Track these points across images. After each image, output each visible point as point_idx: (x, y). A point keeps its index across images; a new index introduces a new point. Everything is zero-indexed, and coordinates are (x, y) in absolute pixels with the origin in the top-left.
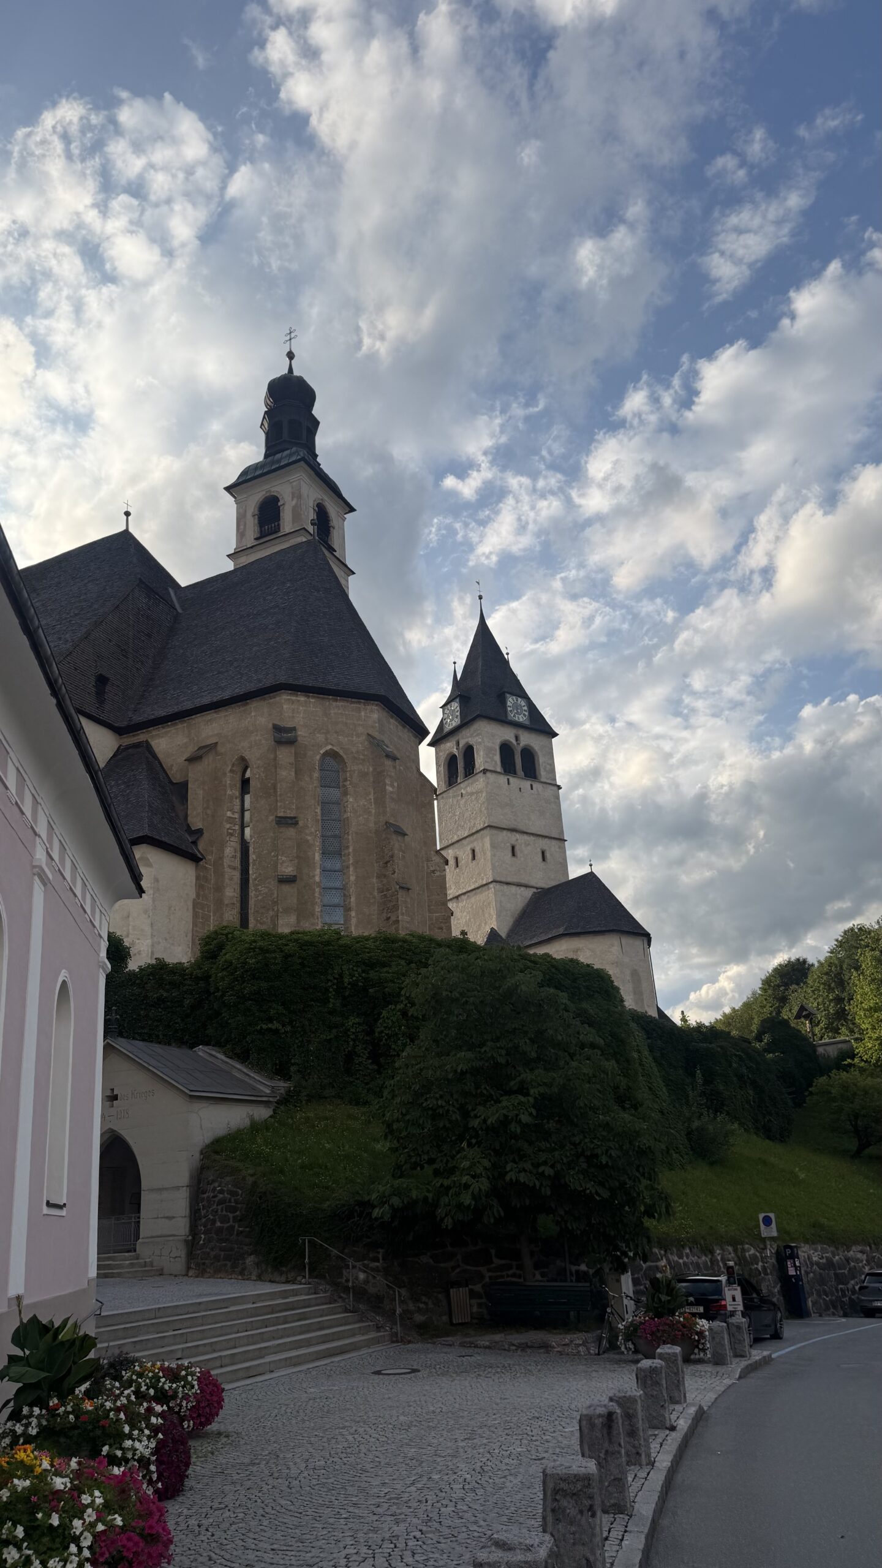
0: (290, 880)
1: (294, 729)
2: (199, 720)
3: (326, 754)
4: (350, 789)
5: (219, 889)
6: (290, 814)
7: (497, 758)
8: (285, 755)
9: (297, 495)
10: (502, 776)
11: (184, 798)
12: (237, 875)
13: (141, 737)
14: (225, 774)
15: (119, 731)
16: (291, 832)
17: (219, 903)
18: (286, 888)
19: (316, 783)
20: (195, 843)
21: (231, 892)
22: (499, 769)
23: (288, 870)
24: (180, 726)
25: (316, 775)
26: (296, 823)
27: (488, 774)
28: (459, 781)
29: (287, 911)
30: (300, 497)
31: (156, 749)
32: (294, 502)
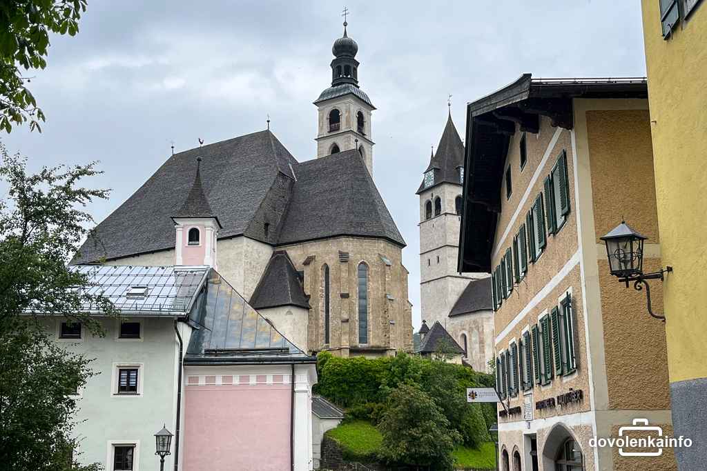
0: (347, 321)
1: (348, 253)
2: (308, 245)
3: (361, 263)
4: (371, 279)
5: (317, 319)
6: (346, 292)
7: (454, 206)
8: (344, 267)
9: (348, 111)
10: (456, 217)
11: (302, 279)
12: (324, 314)
13: (283, 249)
14: (318, 270)
15: (273, 246)
16: (346, 301)
17: (317, 325)
18: (344, 324)
19: (357, 277)
20: (307, 301)
21: (322, 321)
22: (454, 212)
23: (345, 316)
24: (299, 246)
25: (357, 273)
26: (349, 296)
27: (448, 215)
28: (432, 217)
29: (345, 333)
30: (349, 112)
31: (289, 255)
32: (347, 115)
